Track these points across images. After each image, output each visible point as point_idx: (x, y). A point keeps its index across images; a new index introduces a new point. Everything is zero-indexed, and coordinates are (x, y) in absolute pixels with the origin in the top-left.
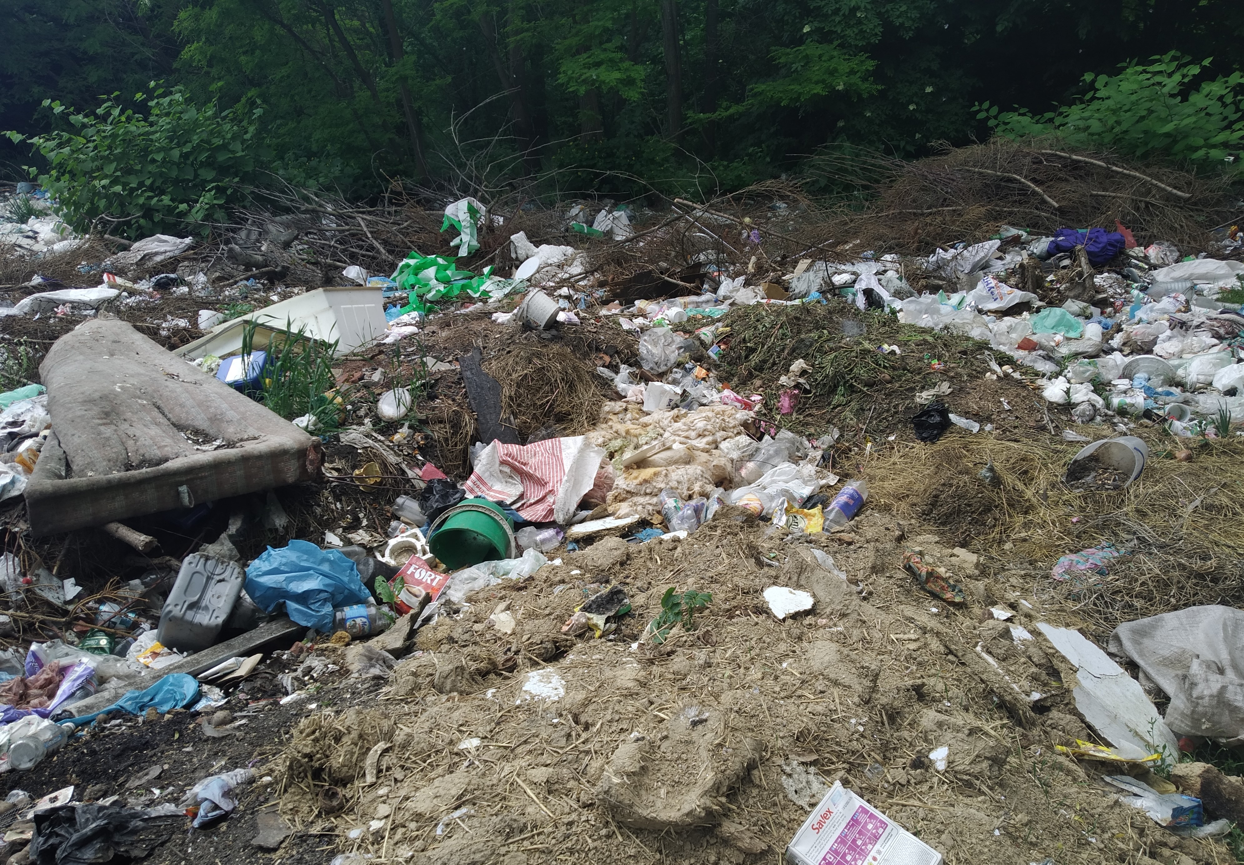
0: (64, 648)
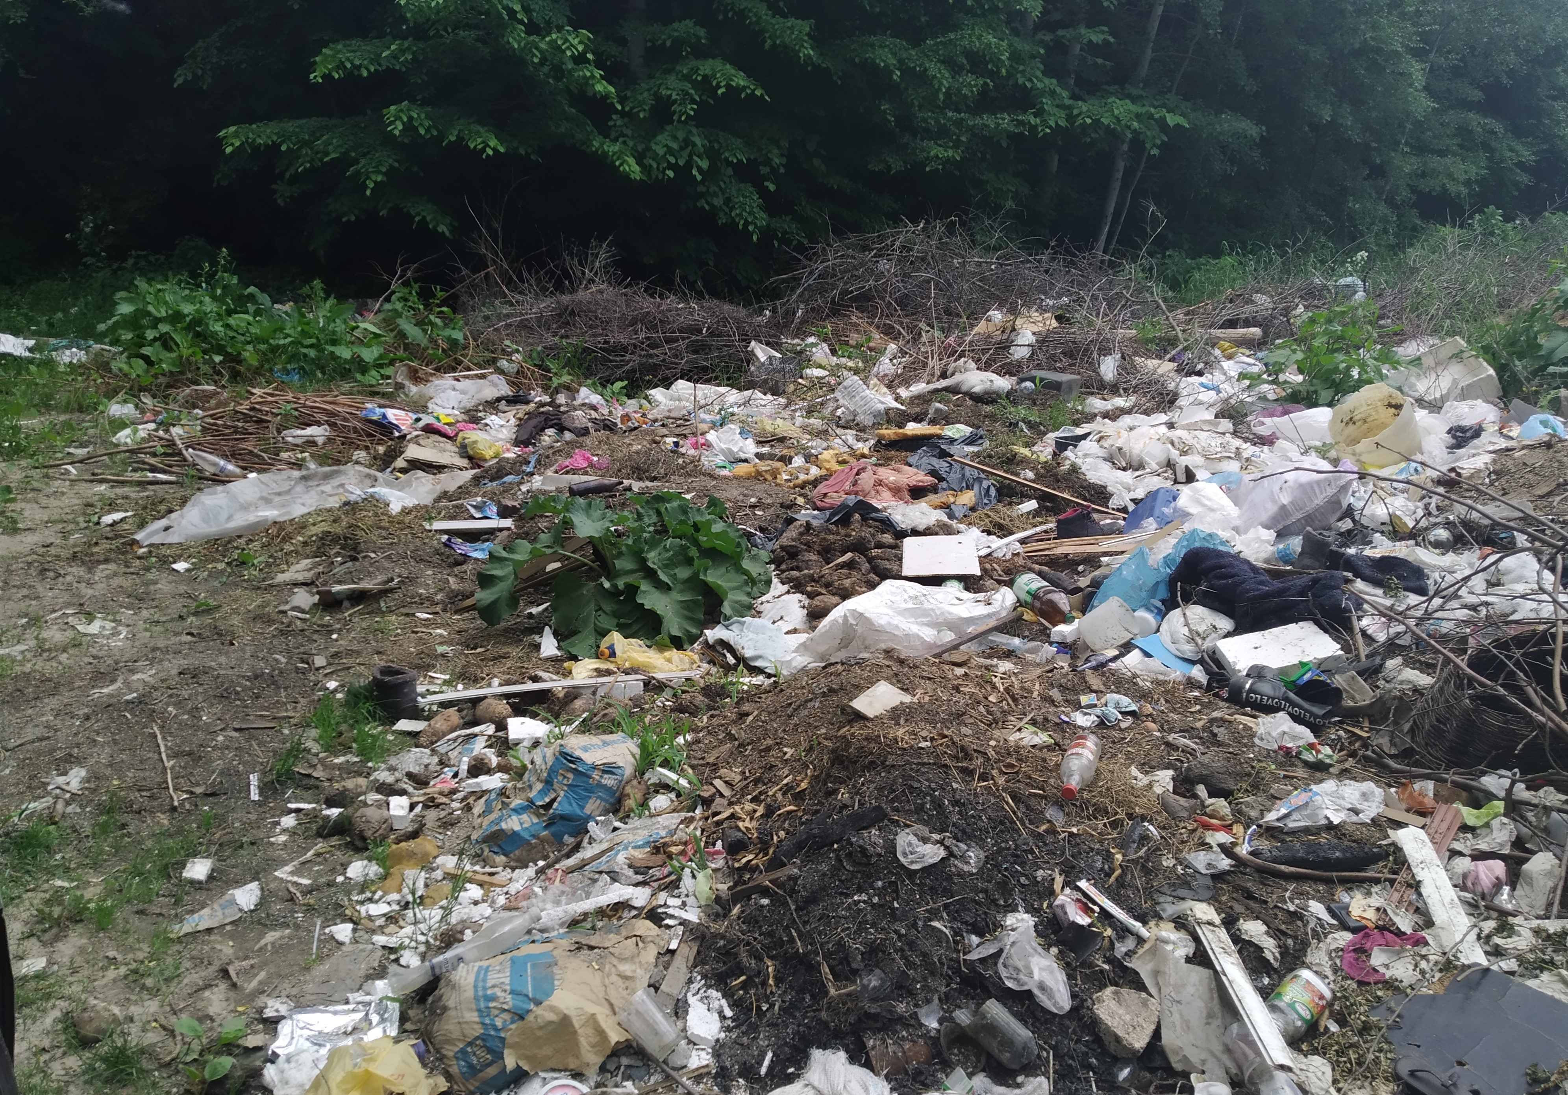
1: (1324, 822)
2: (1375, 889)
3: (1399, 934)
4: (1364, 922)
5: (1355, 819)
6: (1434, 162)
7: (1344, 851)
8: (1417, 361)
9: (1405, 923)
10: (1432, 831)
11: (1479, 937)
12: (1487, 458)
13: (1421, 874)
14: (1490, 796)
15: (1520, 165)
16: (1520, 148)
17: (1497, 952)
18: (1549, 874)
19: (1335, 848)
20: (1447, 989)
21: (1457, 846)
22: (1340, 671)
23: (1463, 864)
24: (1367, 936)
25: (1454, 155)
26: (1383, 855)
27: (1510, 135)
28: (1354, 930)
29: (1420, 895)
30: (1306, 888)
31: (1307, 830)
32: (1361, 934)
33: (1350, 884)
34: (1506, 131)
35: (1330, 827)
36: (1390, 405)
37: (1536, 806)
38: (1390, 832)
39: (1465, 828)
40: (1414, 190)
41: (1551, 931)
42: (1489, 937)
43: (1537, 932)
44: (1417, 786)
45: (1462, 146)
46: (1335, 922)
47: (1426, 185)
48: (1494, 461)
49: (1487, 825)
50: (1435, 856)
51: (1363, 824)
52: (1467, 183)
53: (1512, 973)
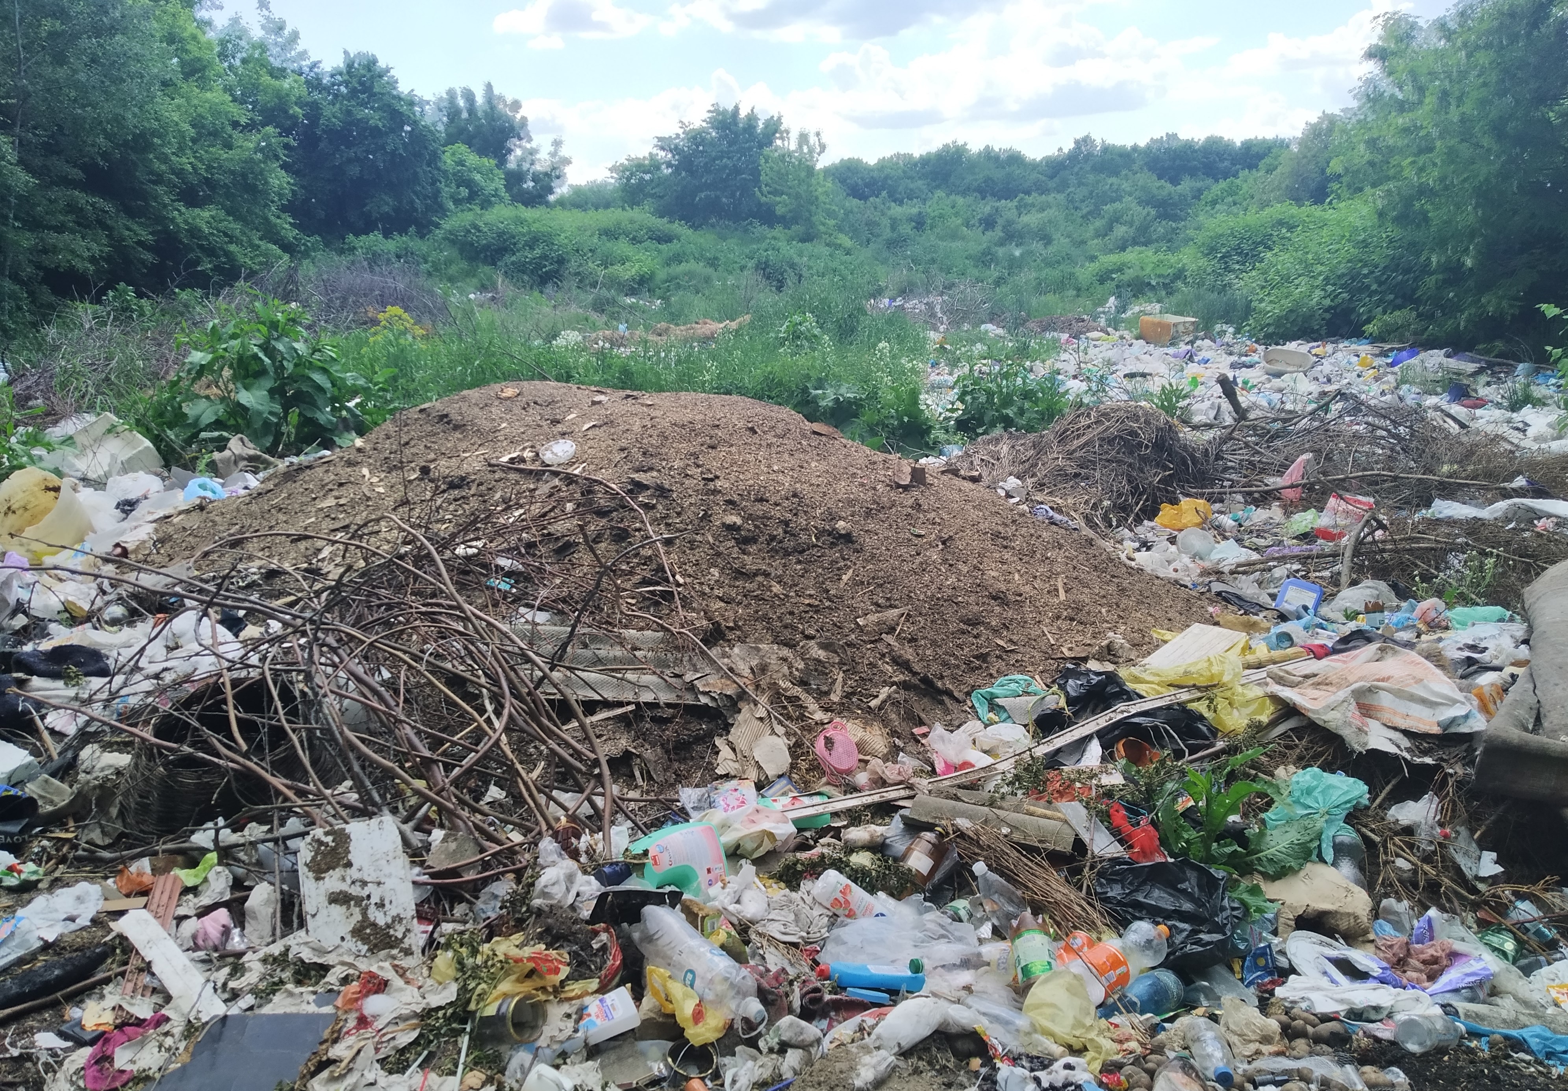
0: (1460, 930)
1: (39, 944)
2: (108, 989)
3: (140, 1023)
4: (101, 1028)
5: (73, 926)
6: (52, 238)
7: (63, 966)
8: (69, 440)
9: (143, 1009)
10: (154, 907)
11: (215, 990)
12: (150, 528)
13: (148, 954)
14: (204, 851)
15: (140, 243)
16: (135, 227)
17: (235, 995)
18: (268, 902)
19: (54, 966)
20: (193, 1055)
21: (181, 911)
22: (32, 778)
23: (190, 926)
24: (107, 1041)
25: (72, 232)
26: (109, 951)
27: (122, 214)
28: (92, 1043)
29: (153, 974)
30: (30, 1023)
31: (20, 961)
32: (100, 1043)
33: (77, 998)
34: (118, 211)
35: (47, 947)
36: (48, 489)
37: (243, 845)
38: (112, 925)
39: (187, 890)
40: (39, 266)
41: (277, 953)
42: (225, 985)
43: (264, 961)
44: (133, 868)
45: (79, 224)
46: (70, 1044)
47: (48, 261)
48: (156, 530)
49: (206, 880)
50: (160, 929)
51: (83, 929)
52: (93, 260)
53: (251, 1008)
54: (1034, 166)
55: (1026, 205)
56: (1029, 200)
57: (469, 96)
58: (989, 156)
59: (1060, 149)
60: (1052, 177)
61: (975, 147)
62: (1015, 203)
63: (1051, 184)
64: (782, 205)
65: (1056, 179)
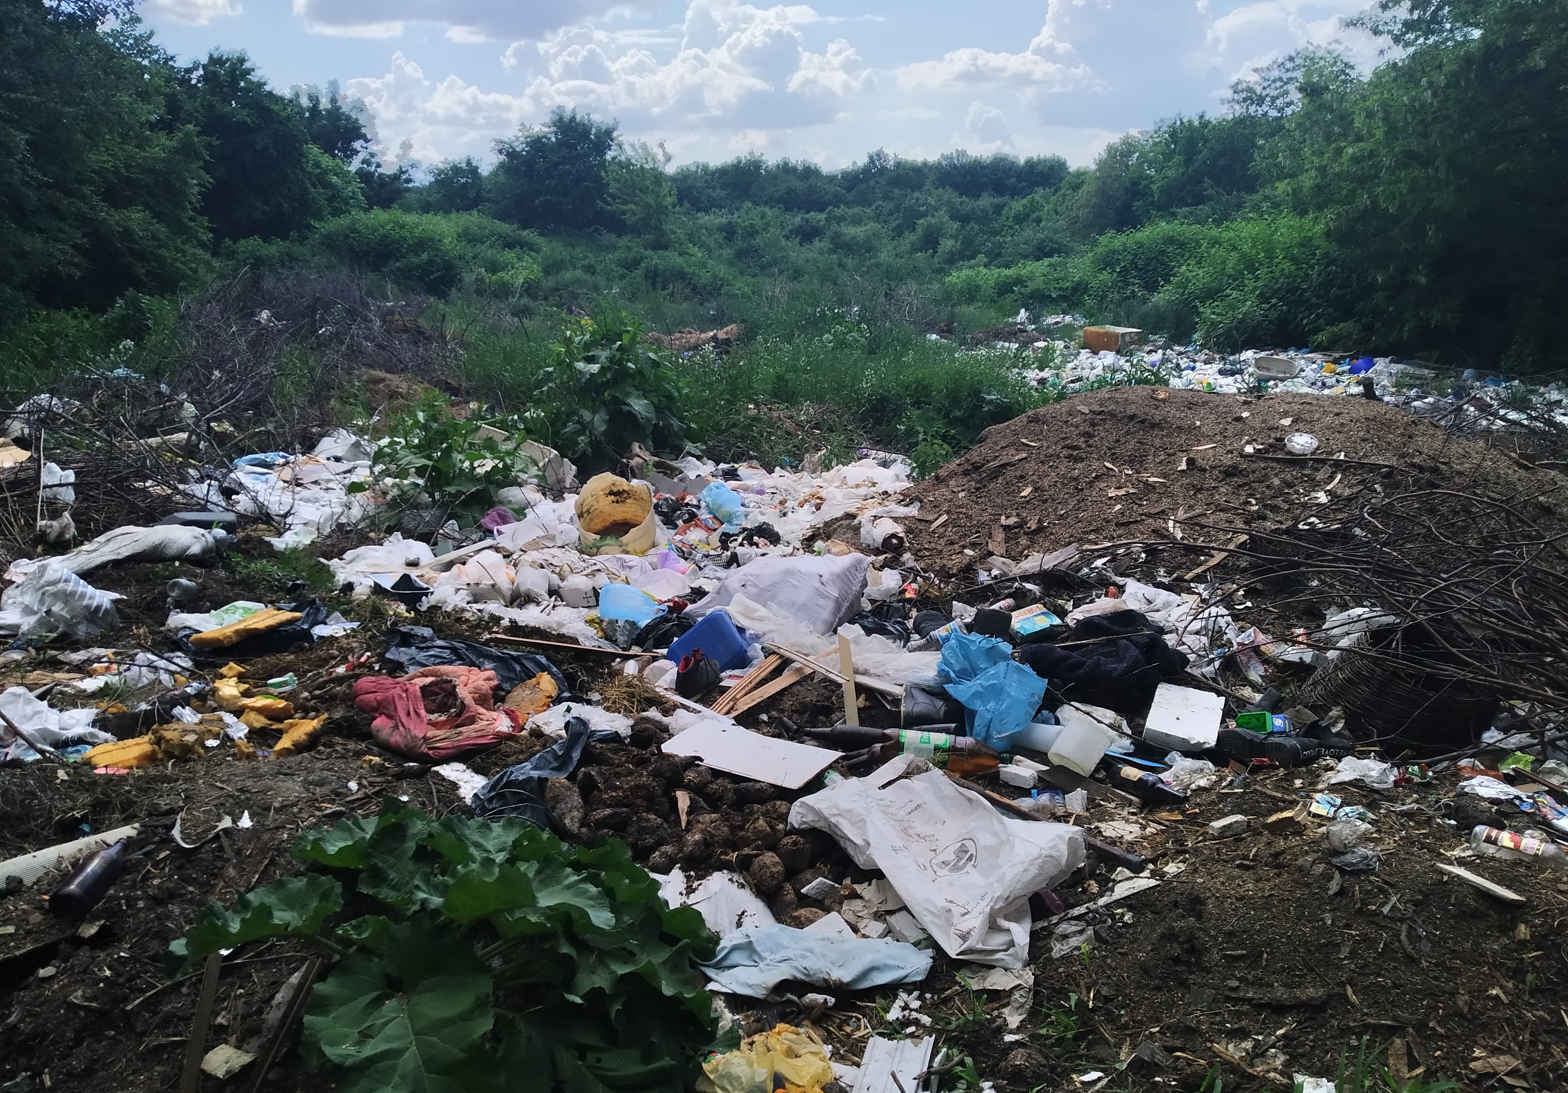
36: (611, 493)
54: (831, 179)
55: (835, 217)
56: (838, 212)
57: (314, 99)
58: (786, 169)
59: (855, 163)
60: (849, 190)
61: (772, 159)
62: (824, 215)
63: (850, 197)
64: (631, 212)
65: (854, 192)
